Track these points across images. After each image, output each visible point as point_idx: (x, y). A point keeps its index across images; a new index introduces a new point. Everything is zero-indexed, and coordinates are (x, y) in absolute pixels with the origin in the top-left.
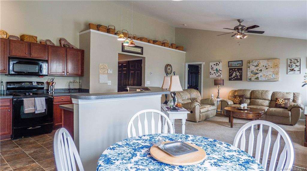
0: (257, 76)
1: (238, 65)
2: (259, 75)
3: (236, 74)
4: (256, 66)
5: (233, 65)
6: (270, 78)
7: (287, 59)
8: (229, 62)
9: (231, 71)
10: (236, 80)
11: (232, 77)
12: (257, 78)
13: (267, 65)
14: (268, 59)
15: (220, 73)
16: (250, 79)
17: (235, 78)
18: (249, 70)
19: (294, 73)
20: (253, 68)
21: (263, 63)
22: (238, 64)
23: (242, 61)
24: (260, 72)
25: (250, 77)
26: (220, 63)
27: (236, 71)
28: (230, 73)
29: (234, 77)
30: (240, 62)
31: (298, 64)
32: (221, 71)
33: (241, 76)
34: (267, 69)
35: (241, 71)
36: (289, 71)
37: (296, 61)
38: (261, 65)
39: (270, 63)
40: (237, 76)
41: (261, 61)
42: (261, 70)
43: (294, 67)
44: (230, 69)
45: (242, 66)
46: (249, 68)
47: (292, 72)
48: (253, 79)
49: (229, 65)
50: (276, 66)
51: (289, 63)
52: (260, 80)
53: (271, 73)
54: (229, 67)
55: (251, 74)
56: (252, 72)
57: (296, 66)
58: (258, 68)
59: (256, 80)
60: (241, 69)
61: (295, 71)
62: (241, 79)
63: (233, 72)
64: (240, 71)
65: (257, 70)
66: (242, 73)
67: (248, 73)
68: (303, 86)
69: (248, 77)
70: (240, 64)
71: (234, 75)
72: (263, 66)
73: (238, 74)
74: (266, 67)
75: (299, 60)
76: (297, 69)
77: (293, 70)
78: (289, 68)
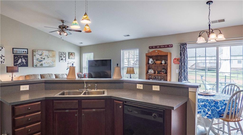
0: (41, 63)
1: (24, 53)
2: (43, 62)
3: (22, 61)
4: (41, 55)
5: (18, 52)
6: (50, 65)
7: (59, 52)
8: (13, 49)
9: (17, 58)
10: (21, 66)
11: (18, 63)
12: (42, 65)
13: (48, 55)
14: (49, 51)
15: (3, 59)
16: (36, 66)
17: (21, 64)
18: (35, 57)
19: (63, 61)
20: (38, 56)
21: (45, 53)
22: (24, 51)
23: (27, 49)
24: (43, 60)
25: (36, 64)
26: (2, 48)
27: (21, 58)
28: (14, 59)
29: (19, 64)
30: (26, 50)
31: (64, 56)
32: (4, 57)
33: (27, 62)
34: (48, 58)
35: (27, 58)
36: (60, 60)
37: (63, 54)
38: (44, 54)
39: (51, 54)
40: (23, 63)
41: (44, 51)
42: (44, 59)
43: (63, 57)
44: (15, 56)
45: (28, 54)
46: (35, 56)
47: (62, 61)
48: (38, 65)
49: (14, 51)
50: (54, 56)
51: (60, 55)
52: (44, 66)
53: (51, 61)
54: (13, 53)
55: (37, 61)
56: (37, 59)
57: (64, 57)
58: (42, 56)
59: (41, 66)
60: (27, 57)
61: (63, 60)
62: (27, 65)
63: (19, 59)
64: (25, 58)
65: (42, 58)
66: (27, 60)
67: (34, 61)
68: (67, 70)
69: (34, 64)
70: (25, 52)
71: (20, 61)
72: (46, 55)
73: (24, 61)
74: (47, 56)
75: (65, 54)
76: (64, 59)
77: (62, 59)
78: (60, 58)
